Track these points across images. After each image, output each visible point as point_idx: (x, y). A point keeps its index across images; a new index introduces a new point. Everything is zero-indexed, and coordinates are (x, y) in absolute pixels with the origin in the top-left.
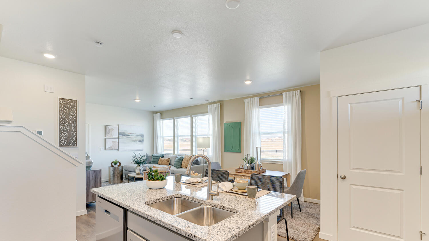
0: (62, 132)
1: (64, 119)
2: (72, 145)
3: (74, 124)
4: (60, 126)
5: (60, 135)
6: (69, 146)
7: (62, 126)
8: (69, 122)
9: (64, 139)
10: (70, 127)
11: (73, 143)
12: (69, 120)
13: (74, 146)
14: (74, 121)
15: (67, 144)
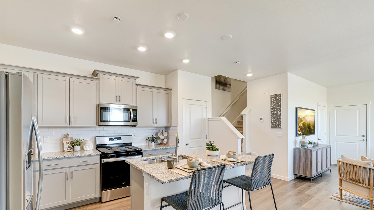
0: (272, 118)
1: (273, 109)
2: (278, 127)
3: (279, 111)
4: (271, 114)
5: (271, 120)
6: (277, 127)
7: (272, 114)
8: (276, 110)
9: (274, 122)
10: (277, 114)
11: (279, 125)
12: (276, 109)
13: (279, 127)
14: (279, 109)
15: (276, 126)
